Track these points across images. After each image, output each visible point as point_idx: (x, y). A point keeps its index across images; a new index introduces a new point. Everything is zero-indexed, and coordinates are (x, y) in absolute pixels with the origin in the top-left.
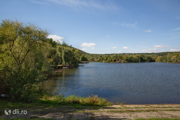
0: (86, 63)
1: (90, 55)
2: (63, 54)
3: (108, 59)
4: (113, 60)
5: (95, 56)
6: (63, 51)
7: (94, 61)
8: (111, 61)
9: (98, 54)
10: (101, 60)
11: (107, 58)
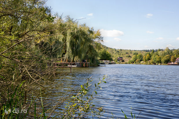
0: (110, 64)
1: (115, 52)
2: (69, 38)
3: (153, 57)
4: (163, 60)
5: (124, 53)
6: (69, 32)
7: (123, 61)
8: (160, 62)
9: (131, 51)
10: (138, 59)
11: (150, 57)
